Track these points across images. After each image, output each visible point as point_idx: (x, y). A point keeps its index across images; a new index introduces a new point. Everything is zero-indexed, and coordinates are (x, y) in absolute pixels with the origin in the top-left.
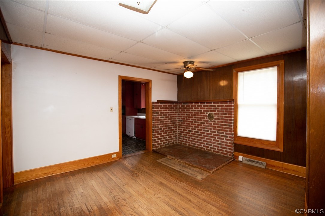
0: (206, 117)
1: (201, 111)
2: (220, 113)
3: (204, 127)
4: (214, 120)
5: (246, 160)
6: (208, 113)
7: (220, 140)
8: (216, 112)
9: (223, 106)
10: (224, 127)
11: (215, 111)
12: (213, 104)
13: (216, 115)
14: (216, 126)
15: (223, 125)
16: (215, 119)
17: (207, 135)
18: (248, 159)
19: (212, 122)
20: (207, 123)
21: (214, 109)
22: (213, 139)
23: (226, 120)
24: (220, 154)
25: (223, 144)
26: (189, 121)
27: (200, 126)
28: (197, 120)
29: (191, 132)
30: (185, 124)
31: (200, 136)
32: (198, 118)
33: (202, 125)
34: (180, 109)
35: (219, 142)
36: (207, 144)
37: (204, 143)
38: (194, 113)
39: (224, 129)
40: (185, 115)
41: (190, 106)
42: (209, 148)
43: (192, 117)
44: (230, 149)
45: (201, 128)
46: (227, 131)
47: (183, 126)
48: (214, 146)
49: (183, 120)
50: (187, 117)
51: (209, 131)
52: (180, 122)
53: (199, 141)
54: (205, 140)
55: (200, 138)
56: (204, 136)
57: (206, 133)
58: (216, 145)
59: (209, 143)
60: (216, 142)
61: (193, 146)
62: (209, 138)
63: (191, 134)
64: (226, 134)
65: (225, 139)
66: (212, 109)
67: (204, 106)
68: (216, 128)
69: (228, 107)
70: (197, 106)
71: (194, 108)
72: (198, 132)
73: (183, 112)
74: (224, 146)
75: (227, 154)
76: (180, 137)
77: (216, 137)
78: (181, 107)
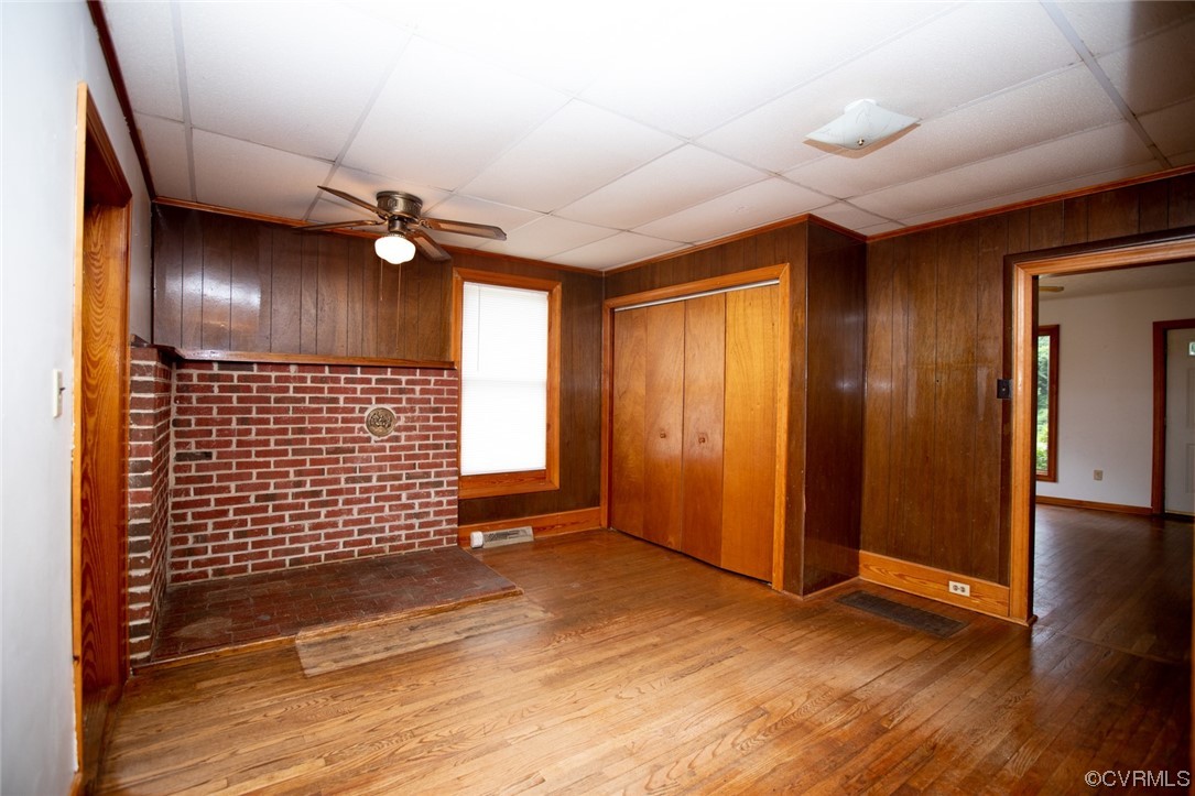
0: (358, 426)
1: (336, 400)
2: (417, 406)
3: (349, 465)
4: (394, 433)
5: (492, 538)
6: (366, 409)
7: (417, 502)
8: (404, 404)
9: (428, 382)
10: (431, 452)
11: (399, 401)
12: (392, 374)
13: (402, 416)
14: (403, 453)
15: (427, 447)
16: (398, 429)
17: (366, 495)
18: (494, 532)
19: (387, 441)
20: (362, 450)
21: (394, 391)
22: (390, 506)
23: (441, 428)
24: (417, 549)
25: (428, 514)
26: (258, 454)
27: (326, 467)
28: (313, 441)
29: (277, 502)
30: (234, 470)
31: (330, 509)
32: (319, 431)
33: (337, 461)
34: (193, 391)
35: (413, 508)
36: (361, 532)
37: (350, 533)
38: (296, 410)
39: (430, 461)
40: (234, 426)
41: (268, 379)
42: (374, 545)
43: (284, 432)
44: (449, 522)
45: (331, 471)
46: (441, 465)
47: (214, 484)
48: (392, 529)
49: (219, 453)
50: (248, 432)
51: (374, 479)
52: (193, 463)
53: (322, 532)
54: (356, 516)
55: (326, 516)
56: (347, 502)
57: (361, 488)
58: (402, 522)
59: (373, 525)
60: (403, 513)
61: (287, 563)
62: (373, 504)
63: (276, 508)
64: (438, 474)
65: (433, 494)
66: (387, 393)
67: (348, 381)
68: (403, 462)
69: (445, 388)
70: (312, 382)
71: (297, 390)
72: (317, 494)
73: (215, 411)
74: (432, 518)
75: (442, 540)
76: (190, 544)
77: (400, 495)
78: (195, 381)
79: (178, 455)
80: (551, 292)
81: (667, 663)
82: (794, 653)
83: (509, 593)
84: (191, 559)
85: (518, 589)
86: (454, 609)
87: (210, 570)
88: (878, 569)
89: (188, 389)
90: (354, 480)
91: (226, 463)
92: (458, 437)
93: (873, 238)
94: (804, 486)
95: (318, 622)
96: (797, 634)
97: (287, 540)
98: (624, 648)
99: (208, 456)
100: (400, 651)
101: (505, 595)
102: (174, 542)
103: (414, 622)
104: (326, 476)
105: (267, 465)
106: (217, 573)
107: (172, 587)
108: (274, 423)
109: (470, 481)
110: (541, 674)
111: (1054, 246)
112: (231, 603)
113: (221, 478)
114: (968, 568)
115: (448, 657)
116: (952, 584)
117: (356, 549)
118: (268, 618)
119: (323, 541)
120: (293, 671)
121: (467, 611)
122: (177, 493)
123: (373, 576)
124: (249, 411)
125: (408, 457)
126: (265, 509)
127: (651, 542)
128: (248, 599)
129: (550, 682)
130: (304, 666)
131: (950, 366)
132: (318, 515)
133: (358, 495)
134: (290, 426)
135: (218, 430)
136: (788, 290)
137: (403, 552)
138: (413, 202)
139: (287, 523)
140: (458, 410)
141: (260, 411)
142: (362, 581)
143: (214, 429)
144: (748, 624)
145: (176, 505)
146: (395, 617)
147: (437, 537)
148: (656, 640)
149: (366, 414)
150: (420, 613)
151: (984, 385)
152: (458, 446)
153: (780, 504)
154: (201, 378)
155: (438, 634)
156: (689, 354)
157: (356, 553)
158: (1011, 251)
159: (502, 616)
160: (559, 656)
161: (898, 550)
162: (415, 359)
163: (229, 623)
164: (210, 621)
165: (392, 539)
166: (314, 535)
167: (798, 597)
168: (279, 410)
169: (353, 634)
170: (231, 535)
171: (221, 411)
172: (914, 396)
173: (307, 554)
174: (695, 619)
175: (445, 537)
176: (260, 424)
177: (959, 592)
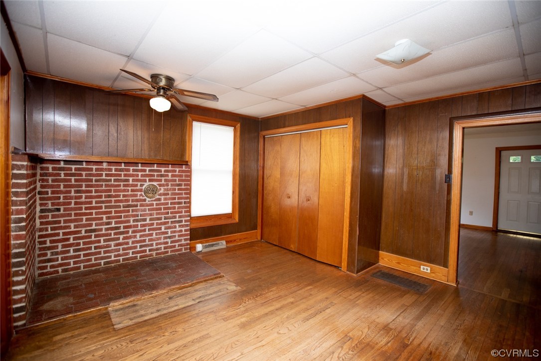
0: (139, 193)
1: (128, 180)
2: (170, 183)
3: (135, 213)
4: (158, 197)
5: (206, 247)
6: (144, 185)
7: (169, 231)
8: (163, 182)
9: (175, 171)
10: (177, 206)
11: (161, 180)
12: (157, 167)
13: (162, 188)
14: (162, 207)
15: (175, 203)
16: (160, 195)
17: (143, 228)
19: (154, 201)
20: (141, 205)
21: (158, 176)
22: (156, 233)
23: (181, 194)
24: (169, 254)
25: (175, 236)
26: (86, 209)
27: (123, 215)
28: (116, 201)
29: (97, 233)
30: (73, 217)
31: (125, 235)
32: (119, 196)
33: (128, 211)
34: (49, 176)
35: (168, 234)
36: (141, 247)
37: (136, 247)
38: (106, 186)
39: (176, 210)
40: (73, 194)
41: (91, 169)
42: (148, 253)
43: (100, 197)
44: (185, 240)
45: (125, 217)
46: (182, 212)
47: (62, 224)
48: (157, 244)
49: (64, 208)
50: (81, 197)
51: (148, 220)
52: (50, 214)
53: (121, 247)
54: (138, 238)
55: (123, 239)
56: (134, 232)
57: (141, 224)
58: (162, 241)
59: (147, 243)
60: (163, 236)
61: (102, 264)
62: (147, 232)
63: (96, 236)
64: (180, 217)
65: (177, 227)
66: (154, 177)
67: (134, 170)
68: (162, 211)
69: (184, 174)
70: (115, 171)
71: (107, 175)
72: (119, 228)
73: (62, 186)
74: (177, 238)
75: (182, 249)
76: (49, 256)
77: (161, 227)
78: (50, 171)
79: (41, 210)
80: (235, 127)
81: (299, 313)
82: (358, 305)
83: (218, 276)
84: (49, 264)
85: (222, 274)
86: (191, 286)
87: (60, 269)
88: (387, 260)
89: (46, 175)
90: (137, 221)
91: (68, 214)
92: (190, 198)
93: (389, 107)
94: (358, 223)
95: (120, 297)
96: (358, 294)
97: (102, 252)
98: (278, 305)
99: (59, 210)
100: (165, 312)
101: (216, 278)
102: (39, 256)
103: (171, 294)
104: (123, 219)
105: (91, 214)
106: (63, 271)
107: (38, 280)
108: (95, 193)
109: (195, 220)
110: (239, 322)
111: (473, 114)
112: (72, 287)
113: (65, 221)
114: (430, 260)
115: (190, 314)
116: (422, 267)
117: (139, 255)
118: (92, 296)
119: (121, 252)
120: (108, 327)
121: (198, 287)
122: (41, 230)
123: (147, 269)
124: (81, 186)
125: (165, 209)
126: (90, 237)
127: (282, 247)
128: (81, 285)
129: (243, 326)
130: (114, 323)
131: (423, 167)
132: (119, 239)
133: (139, 228)
134: (103, 194)
135: (64, 197)
136: (352, 131)
137: (163, 256)
138: (170, 80)
139: (102, 243)
140: (190, 185)
141: (87, 186)
142: (143, 272)
143: (62, 196)
144: (334, 290)
145: (40, 237)
146: (161, 292)
147: (180, 248)
148: (292, 300)
149: (144, 187)
150: (174, 289)
151: (439, 177)
152: (190, 203)
153: (346, 231)
154: (54, 169)
155: (184, 301)
156: (302, 159)
157: (139, 257)
158: (453, 116)
159: (215, 289)
160: (246, 311)
161: (398, 251)
162: (168, 159)
163: (71, 300)
164: (60, 299)
165: (157, 249)
166: (116, 249)
167: (354, 275)
168: (97, 186)
169: (139, 303)
170: (72, 251)
171: (65, 186)
172: (406, 181)
173: (113, 258)
174: (309, 288)
175: (183, 247)
176: (87, 193)
177: (425, 271)
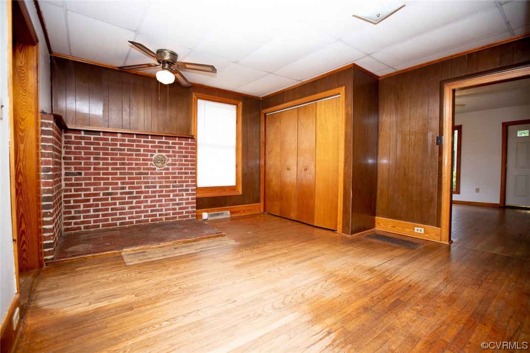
0: (150, 162)
1: (139, 150)
2: (177, 155)
3: (146, 180)
4: (166, 167)
5: (212, 215)
6: (154, 155)
7: (177, 198)
8: (171, 153)
9: (182, 144)
10: (184, 176)
11: (169, 152)
12: (165, 139)
13: (170, 159)
14: (170, 176)
15: (182, 173)
17: (154, 194)
18: (213, 213)
19: (163, 170)
20: (152, 174)
21: (166, 147)
22: (165, 200)
23: (188, 165)
24: (178, 219)
25: (182, 203)
26: (104, 174)
27: (135, 181)
28: (129, 169)
29: (113, 196)
30: (92, 181)
31: (137, 200)
32: (132, 164)
33: (140, 178)
34: (73, 144)
35: (176, 201)
36: (152, 211)
37: (147, 211)
38: (121, 154)
39: (183, 179)
40: (92, 160)
41: (108, 139)
42: (158, 217)
43: (116, 164)
44: (192, 207)
45: (138, 183)
46: (188, 182)
47: (83, 187)
48: (166, 210)
49: (85, 172)
50: (99, 164)
51: (158, 187)
52: (73, 177)
53: (134, 210)
54: (149, 204)
55: (136, 203)
56: (145, 197)
57: (151, 191)
58: (171, 207)
59: (157, 208)
60: (171, 203)
61: (118, 224)
62: (157, 198)
63: (112, 199)
64: (187, 186)
65: (185, 195)
66: (163, 148)
67: (145, 142)
68: (171, 180)
69: (190, 147)
70: (128, 142)
71: (121, 145)
72: (132, 193)
73: (83, 153)
74: (184, 205)
75: (189, 215)
76: (73, 214)
77: (170, 195)
78: (73, 139)
79: (66, 173)
80: (237, 106)
81: (291, 259)
82: (348, 255)
83: (219, 235)
84: (73, 221)
85: (224, 233)
86: (194, 241)
87: (82, 226)
88: (383, 224)
89: (70, 143)
90: (148, 187)
91: (88, 178)
92: (195, 169)
93: (382, 77)
94: (351, 186)
95: (132, 245)
96: (349, 248)
97: (118, 214)
98: (272, 254)
99: (80, 174)
100: (170, 256)
101: (217, 236)
102: (65, 213)
103: (176, 246)
104: (135, 185)
105: (108, 179)
106: (85, 228)
107: (64, 234)
108: (111, 160)
109: (201, 190)
110: (235, 264)
111: (462, 75)
112: (92, 239)
113: (86, 184)
114: (423, 221)
115: (192, 258)
116: (416, 228)
117: (150, 219)
118: (109, 244)
119: (134, 215)
120: (120, 264)
121: (200, 242)
122: (66, 191)
123: (157, 229)
124: (99, 154)
125: (173, 178)
126: (107, 199)
127: (283, 217)
128: (100, 238)
129: (238, 266)
130: (125, 262)
131: (415, 132)
132: (132, 203)
133: (150, 194)
134: (118, 162)
135: (84, 162)
136: (344, 99)
137: (171, 221)
138: (174, 55)
139: (118, 206)
140: (195, 157)
141: (104, 154)
142: (152, 231)
143: (83, 162)
144: (327, 245)
145: (65, 196)
146: (167, 243)
147: (187, 214)
148: (286, 251)
149: (153, 157)
150: (179, 242)
151: (431, 142)
152: (195, 173)
153: (341, 194)
154: (76, 138)
155: (187, 250)
156: (300, 132)
157: (150, 221)
158: (443, 79)
159: (216, 243)
160: (242, 257)
161: (393, 215)
162: (176, 133)
163: (91, 246)
164: (82, 245)
165: (166, 214)
166: (130, 212)
167: (349, 236)
168: (113, 154)
169: (148, 250)
170: (92, 211)
171: (85, 153)
172: (400, 146)
173: (127, 220)
174: (303, 244)
175: (190, 214)
176: (104, 160)
177: (419, 232)
